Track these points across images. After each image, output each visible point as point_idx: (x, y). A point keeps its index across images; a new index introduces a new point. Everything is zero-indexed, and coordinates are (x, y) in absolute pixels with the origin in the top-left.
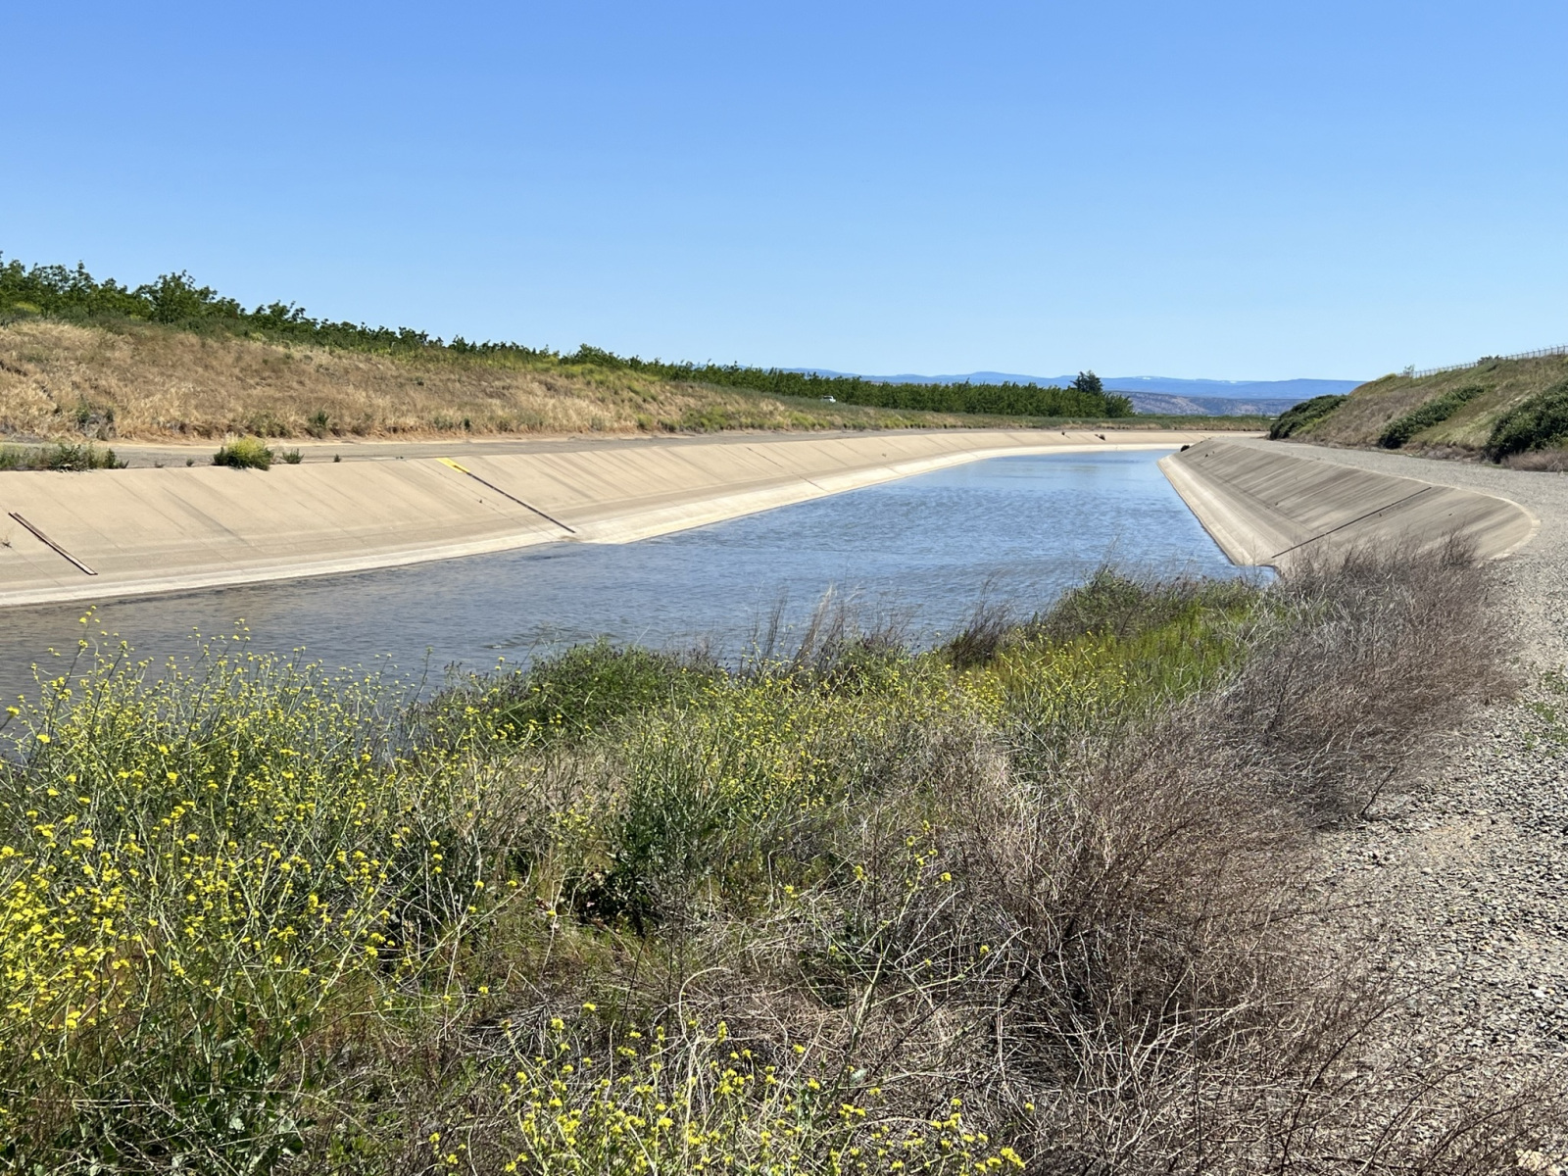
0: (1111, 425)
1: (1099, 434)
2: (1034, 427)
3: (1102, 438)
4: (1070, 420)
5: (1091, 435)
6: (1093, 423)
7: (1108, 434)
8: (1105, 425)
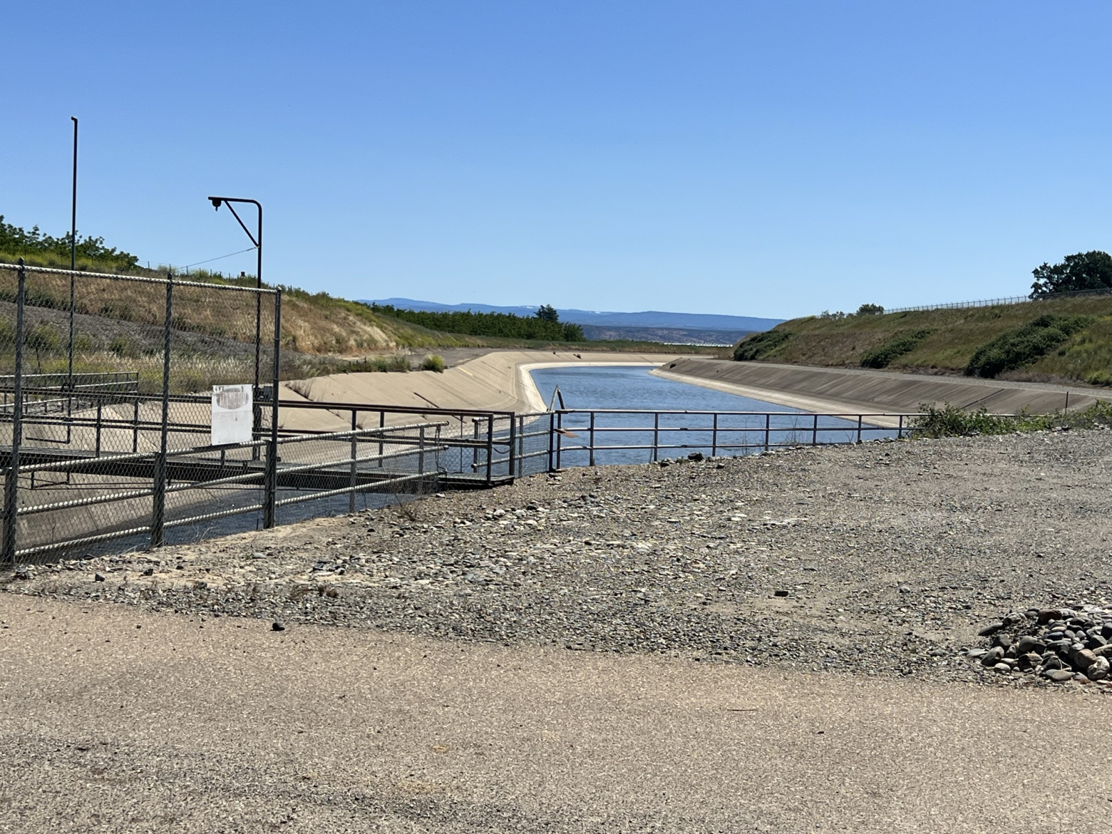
0: (577, 347)
1: (577, 354)
2: (529, 348)
3: (579, 357)
4: (551, 343)
5: (570, 354)
6: (566, 346)
7: (582, 355)
8: (574, 347)
